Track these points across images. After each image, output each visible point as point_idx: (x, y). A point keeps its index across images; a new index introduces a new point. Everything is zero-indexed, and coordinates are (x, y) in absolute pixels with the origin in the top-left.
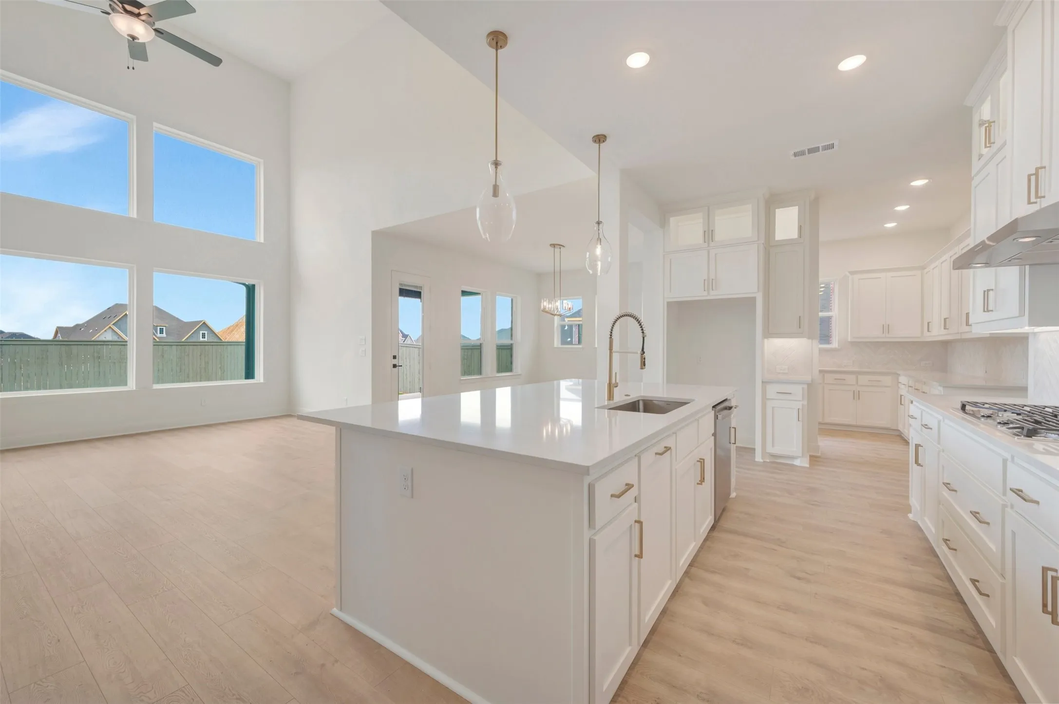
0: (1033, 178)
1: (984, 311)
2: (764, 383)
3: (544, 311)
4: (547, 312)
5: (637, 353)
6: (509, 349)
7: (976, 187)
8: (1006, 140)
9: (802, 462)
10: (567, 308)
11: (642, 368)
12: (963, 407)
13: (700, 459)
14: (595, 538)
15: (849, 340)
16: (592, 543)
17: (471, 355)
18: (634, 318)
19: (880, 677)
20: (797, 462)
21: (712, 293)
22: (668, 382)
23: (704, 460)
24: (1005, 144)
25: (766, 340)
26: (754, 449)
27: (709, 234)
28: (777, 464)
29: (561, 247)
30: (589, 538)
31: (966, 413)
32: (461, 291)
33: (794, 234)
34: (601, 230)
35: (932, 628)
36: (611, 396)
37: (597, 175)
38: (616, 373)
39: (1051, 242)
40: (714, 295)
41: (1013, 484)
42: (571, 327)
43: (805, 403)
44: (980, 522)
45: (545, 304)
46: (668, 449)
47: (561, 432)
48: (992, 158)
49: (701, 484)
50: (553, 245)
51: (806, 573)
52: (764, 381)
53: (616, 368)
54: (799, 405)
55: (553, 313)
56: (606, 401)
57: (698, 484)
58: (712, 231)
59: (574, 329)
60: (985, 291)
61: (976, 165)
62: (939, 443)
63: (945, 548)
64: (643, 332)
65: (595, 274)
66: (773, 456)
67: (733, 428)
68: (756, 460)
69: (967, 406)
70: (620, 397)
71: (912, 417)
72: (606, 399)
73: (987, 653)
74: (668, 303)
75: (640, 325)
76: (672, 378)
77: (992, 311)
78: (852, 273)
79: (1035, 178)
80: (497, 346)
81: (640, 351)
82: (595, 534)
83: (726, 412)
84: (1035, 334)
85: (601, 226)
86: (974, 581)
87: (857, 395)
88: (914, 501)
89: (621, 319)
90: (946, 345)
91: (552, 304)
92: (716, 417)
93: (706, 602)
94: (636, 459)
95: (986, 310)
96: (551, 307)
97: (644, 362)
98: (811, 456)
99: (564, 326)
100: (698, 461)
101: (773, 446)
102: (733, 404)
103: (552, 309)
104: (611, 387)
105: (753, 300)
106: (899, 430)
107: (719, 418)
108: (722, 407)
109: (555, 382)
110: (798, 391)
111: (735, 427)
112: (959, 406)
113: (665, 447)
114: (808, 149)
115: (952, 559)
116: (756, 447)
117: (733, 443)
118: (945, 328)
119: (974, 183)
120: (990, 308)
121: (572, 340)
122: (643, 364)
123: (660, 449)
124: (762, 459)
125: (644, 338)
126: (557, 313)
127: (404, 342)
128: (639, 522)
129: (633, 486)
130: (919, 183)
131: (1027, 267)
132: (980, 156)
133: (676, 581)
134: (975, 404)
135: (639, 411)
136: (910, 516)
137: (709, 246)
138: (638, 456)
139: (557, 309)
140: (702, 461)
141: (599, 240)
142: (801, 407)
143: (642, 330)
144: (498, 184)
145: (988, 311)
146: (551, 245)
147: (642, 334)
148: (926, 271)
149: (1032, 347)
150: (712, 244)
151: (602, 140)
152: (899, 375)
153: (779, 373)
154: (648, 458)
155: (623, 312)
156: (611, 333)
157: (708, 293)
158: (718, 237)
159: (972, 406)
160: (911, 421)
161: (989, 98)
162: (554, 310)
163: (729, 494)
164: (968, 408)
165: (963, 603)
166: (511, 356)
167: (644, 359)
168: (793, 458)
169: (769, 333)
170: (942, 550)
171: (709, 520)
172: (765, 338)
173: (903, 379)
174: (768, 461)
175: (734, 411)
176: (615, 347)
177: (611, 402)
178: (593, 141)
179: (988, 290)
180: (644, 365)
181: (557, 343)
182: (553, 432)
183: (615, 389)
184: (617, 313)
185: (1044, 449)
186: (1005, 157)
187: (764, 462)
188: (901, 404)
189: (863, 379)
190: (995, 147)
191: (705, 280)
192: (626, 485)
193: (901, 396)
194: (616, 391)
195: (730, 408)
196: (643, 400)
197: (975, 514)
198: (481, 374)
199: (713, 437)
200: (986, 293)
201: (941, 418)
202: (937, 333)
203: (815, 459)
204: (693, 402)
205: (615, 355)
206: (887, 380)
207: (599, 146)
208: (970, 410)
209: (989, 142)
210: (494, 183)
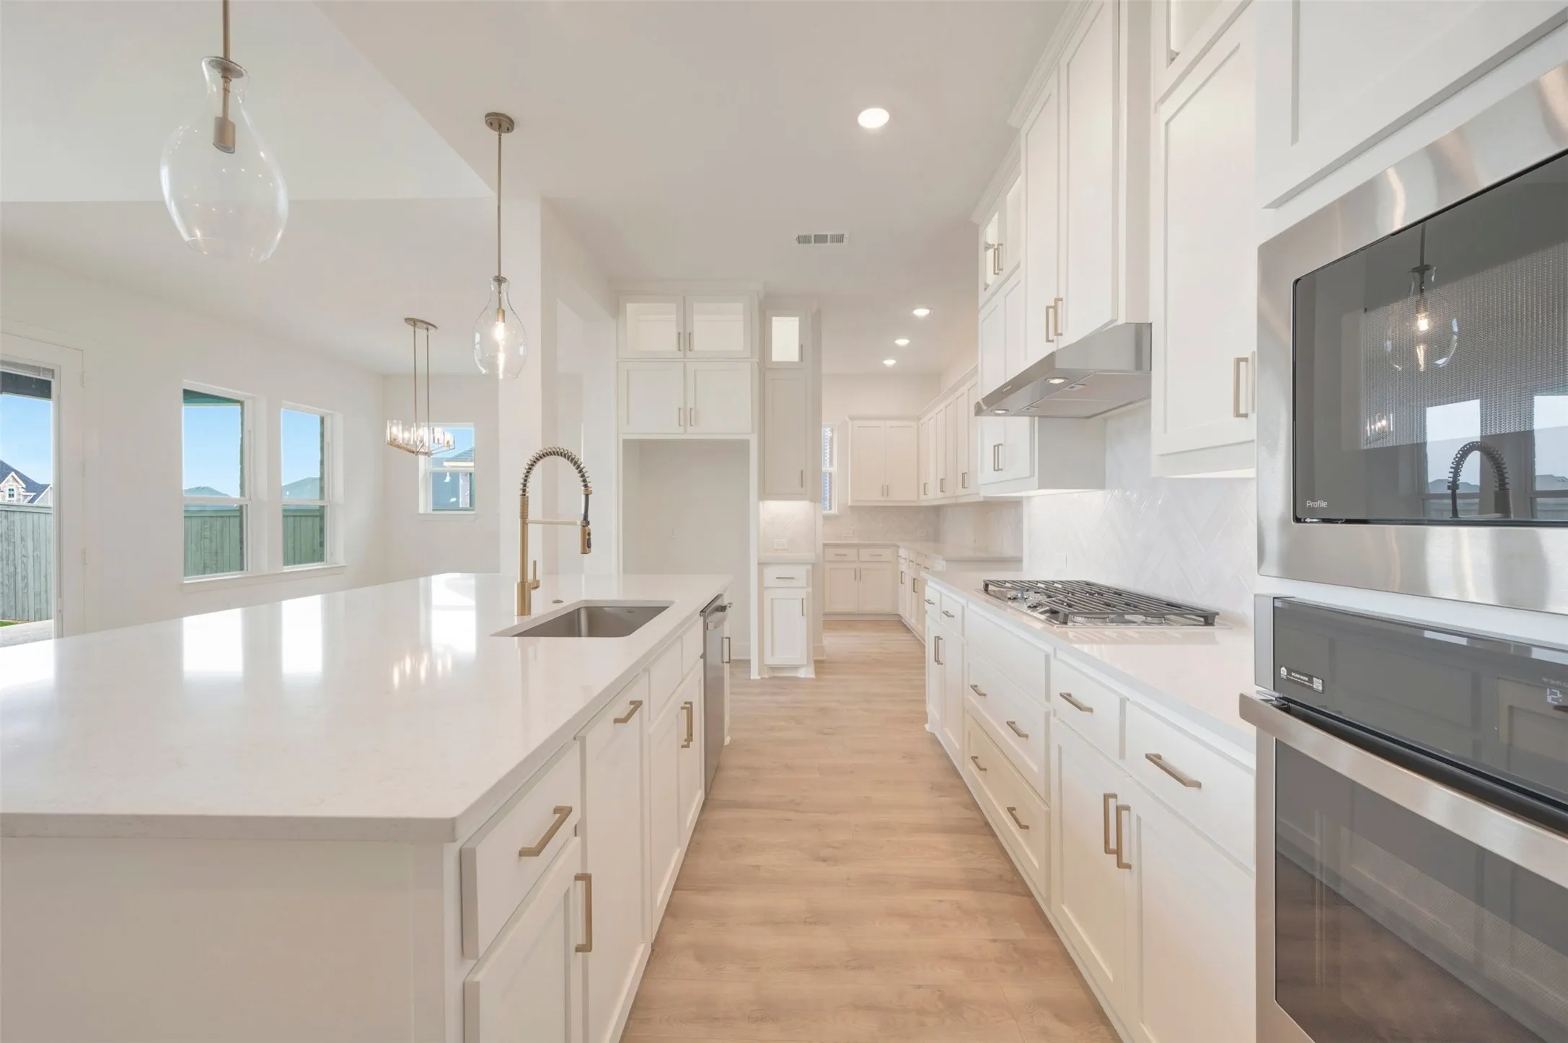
0: (1051, 311)
1: (995, 470)
2: (762, 564)
3: (393, 443)
4: (399, 446)
5: (574, 524)
6: (317, 516)
7: (982, 322)
8: (1019, 262)
9: (806, 673)
10: (441, 441)
11: (584, 552)
12: (986, 586)
13: (686, 703)
14: (479, 977)
15: (850, 504)
16: (469, 996)
17: (222, 531)
18: (568, 459)
19: (938, 992)
20: (802, 674)
21: (690, 429)
22: (625, 571)
23: (691, 703)
24: (1018, 266)
25: (761, 503)
26: (749, 661)
27: (685, 339)
28: (779, 680)
29: (430, 327)
30: (462, 983)
31: (988, 594)
32: (182, 391)
33: (793, 356)
34: (504, 296)
35: (974, 885)
36: (525, 607)
37: (495, 195)
38: (535, 562)
39: (1072, 387)
40: (694, 433)
41: (1058, 687)
42: (455, 476)
43: (810, 590)
44: (1019, 735)
45: (396, 431)
46: (637, 705)
47: (432, 670)
48: (1001, 286)
49: (688, 746)
50: (413, 322)
51: (834, 847)
52: (760, 561)
53: (535, 552)
54: (802, 594)
55: (414, 449)
56: (516, 618)
57: (683, 747)
58: (690, 334)
59: (461, 481)
60: (995, 446)
61: (983, 296)
62: (963, 635)
63: (972, 767)
64: (586, 486)
65: (492, 376)
66: (773, 669)
67: (726, 638)
68: (752, 678)
69: (990, 586)
70: (542, 608)
71: (929, 602)
72: (516, 613)
73: (1026, 898)
74: (625, 441)
75: (581, 471)
76: (634, 562)
77: (1002, 470)
78: (852, 418)
79: (1054, 309)
80: (284, 511)
81: (579, 520)
82: (473, 970)
83: (720, 614)
84: (1029, 498)
85: (504, 286)
86: (1011, 810)
87: (858, 576)
88: (932, 709)
89: (547, 458)
90: (937, 510)
91: (410, 432)
92: (706, 627)
93: (702, 954)
94: (577, 745)
95: (997, 469)
96: (409, 439)
97: (589, 539)
98: (816, 662)
99: (443, 475)
100: (682, 708)
101: (773, 655)
102: (725, 601)
103: (412, 443)
104: (525, 589)
105: (745, 444)
106: (899, 615)
107: (709, 628)
108: (714, 609)
109: (422, 580)
110: (801, 573)
111: (728, 636)
112: (982, 586)
113: (632, 703)
114: (815, 236)
115: (980, 780)
116: (752, 658)
117: (726, 662)
118: (942, 491)
119: (981, 317)
120: (1000, 467)
121: (457, 502)
122: (587, 545)
123: (621, 709)
124: (759, 674)
125: (587, 496)
126: (422, 450)
127: (32, 501)
128: (585, 878)
129: (570, 810)
130: (921, 312)
131: (1036, 419)
132: (987, 286)
133: (652, 938)
134: (997, 583)
135: (579, 635)
136: (927, 727)
137: (685, 357)
138: (580, 739)
139: (422, 441)
140: (688, 708)
141: (501, 312)
142: (805, 597)
143: (584, 481)
144: (231, 118)
145: (998, 470)
146: (407, 320)
147: (583, 488)
148: (922, 421)
149: (1026, 511)
150: (689, 354)
151: (505, 125)
152: (898, 546)
153: (777, 550)
154: (600, 734)
155: (550, 445)
156: (525, 485)
157: (685, 431)
158: (698, 344)
159: (997, 587)
160: (927, 606)
161: (996, 216)
162: (417, 446)
163: (723, 740)
164: (991, 588)
165: (994, 835)
166: (322, 530)
167: (589, 534)
168: (796, 668)
169: (765, 494)
170: (968, 772)
171: (699, 796)
172: (762, 500)
173: (902, 552)
174: (766, 676)
175: (728, 610)
176: (535, 512)
177: (526, 618)
178: (486, 121)
179: (999, 445)
180: (589, 546)
181: (424, 504)
182: (415, 670)
183: (533, 593)
184: (538, 448)
185: (1074, 636)
186: (1020, 281)
187: (762, 678)
188: (902, 582)
189: (865, 554)
190: (1004, 274)
191: (680, 409)
192: (555, 813)
193: (902, 572)
194: (535, 595)
195: (723, 609)
196: (587, 608)
197: (1011, 724)
198: (242, 569)
199: (702, 660)
200: (996, 447)
201: (963, 602)
202: (933, 497)
203: (820, 666)
204: (672, 606)
205: (531, 528)
206: (887, 554)
207: (500, 135)
208: (994, 591)
209: (998, 269)
210: (220, 114)
